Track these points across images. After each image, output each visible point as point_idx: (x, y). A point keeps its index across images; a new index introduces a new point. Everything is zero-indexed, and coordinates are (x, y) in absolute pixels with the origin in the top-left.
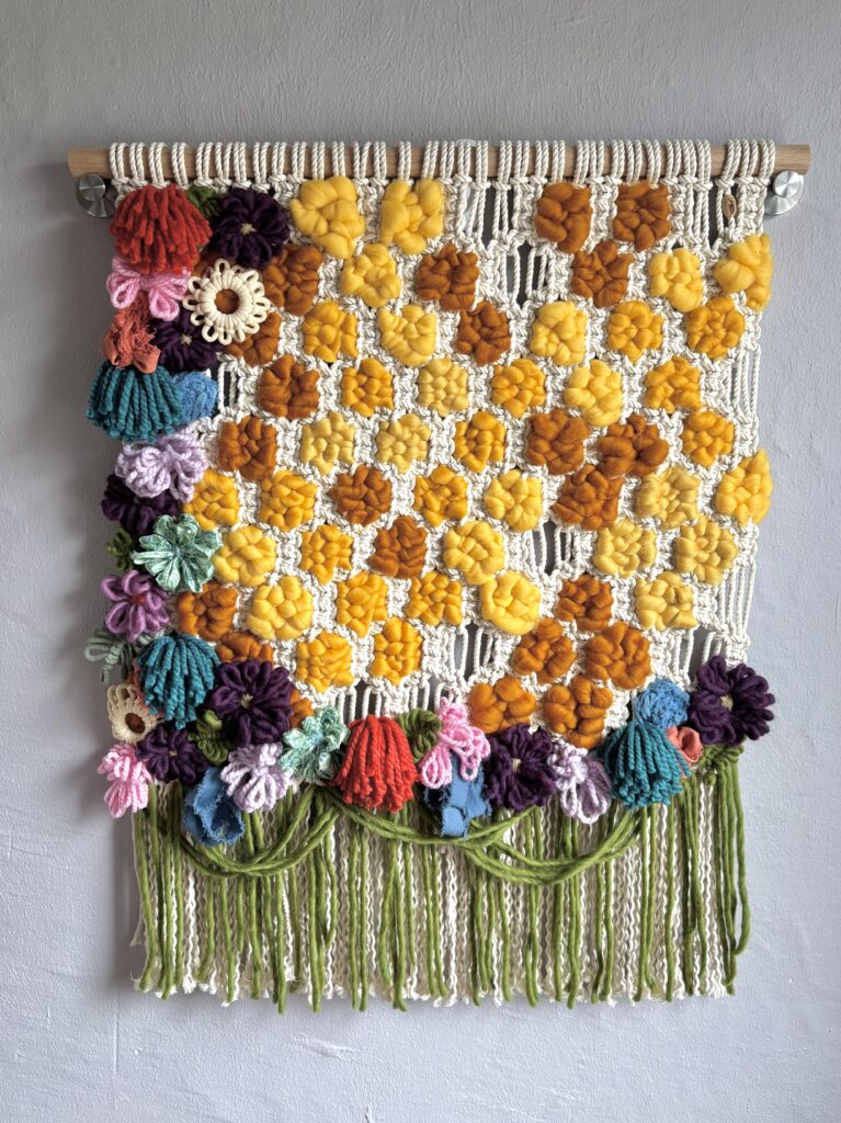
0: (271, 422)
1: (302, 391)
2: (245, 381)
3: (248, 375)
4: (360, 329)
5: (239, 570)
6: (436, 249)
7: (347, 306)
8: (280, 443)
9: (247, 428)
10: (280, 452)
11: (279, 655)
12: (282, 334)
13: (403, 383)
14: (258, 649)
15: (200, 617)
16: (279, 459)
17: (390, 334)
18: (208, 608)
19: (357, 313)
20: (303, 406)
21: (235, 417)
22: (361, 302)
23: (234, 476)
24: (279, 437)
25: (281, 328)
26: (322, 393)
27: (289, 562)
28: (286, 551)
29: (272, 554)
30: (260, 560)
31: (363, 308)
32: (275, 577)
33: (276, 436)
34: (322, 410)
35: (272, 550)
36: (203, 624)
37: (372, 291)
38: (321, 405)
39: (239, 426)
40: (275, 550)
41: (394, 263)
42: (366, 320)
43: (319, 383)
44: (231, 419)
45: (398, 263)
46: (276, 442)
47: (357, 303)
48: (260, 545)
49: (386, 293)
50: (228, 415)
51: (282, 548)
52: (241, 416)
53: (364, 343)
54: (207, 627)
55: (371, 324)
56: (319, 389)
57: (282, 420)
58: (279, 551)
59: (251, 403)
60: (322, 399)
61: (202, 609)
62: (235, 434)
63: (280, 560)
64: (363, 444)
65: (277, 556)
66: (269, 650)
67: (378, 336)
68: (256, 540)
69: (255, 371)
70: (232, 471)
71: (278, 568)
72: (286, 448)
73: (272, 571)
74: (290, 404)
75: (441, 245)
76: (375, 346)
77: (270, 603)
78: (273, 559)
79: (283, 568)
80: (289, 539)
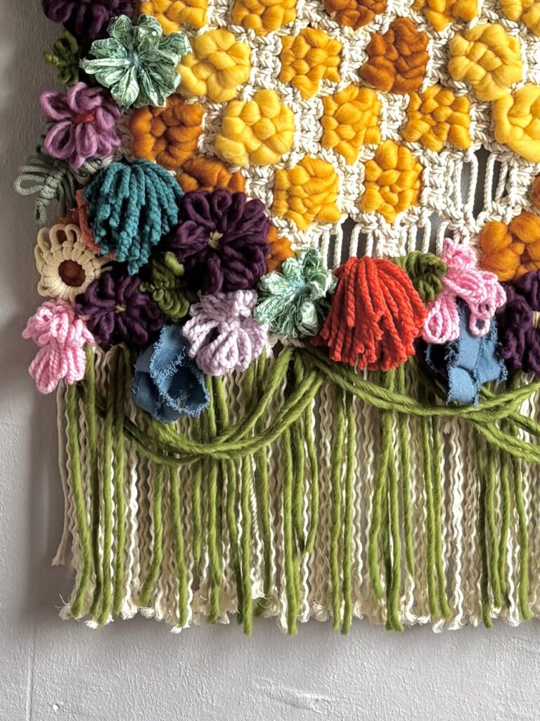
5: (206, 81)
11: (253, 185)
14: (228, 177)
15: (158, 139)
18: (168, 127)
27: (266, 72)
28: (262, 59)
29: (246, 62)
30: (232, 69)
32: (249, 90)
35: (247, 58)
36: (162, 147)
40: (250, 58)
48: (233, 51)
51: (258, 55)
54: (167, 150)
58: (254, 59)
61: (161, 129)
63: (255, 70)
65: (252, 65)
66: (241, 180)
68: (227, 46)
71: (252, 80)
73: (246, 84)
77: (244, 121)
78: (247, 69)
79: (258, 80)
80: (266, 45)
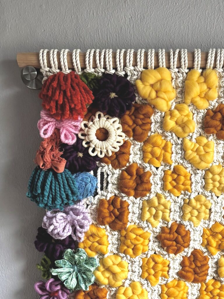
0: (125, 199)
1: (142, 182)
2: (112, 177)
3: (113, 174)
4: (173, 149)
5: (108, 278)
6: (214, 106)
7: (166, 137)
8: (130, 210)
9: (113, 202)
10: (130, 215)
12: (131, 152)
13: (196, 178)
16: (130, 219)
17: (189, 152)
19: (172, 141)
20: (143, 190)
21: (106, 196)
22: (174, 135)
23: (106, 228)
24: (130, 207)
25: (131, 149)
26: (153, 183)
27: (135, 274)
28: (133, 268)
29: (126, 270)
30: (120, 273)
31: (175, 138)
32: (128, 282)
33: (128, 206)
34: (153, 192)
35: (126, 267)
37: (180, 129)
38: (152, 190)
39: (109, 201)
40: (128, 268)
41: (192, 114)
42: (177, 144)
43: (151, 178)
44: (104, 198)
45: (194, 114)
46: (128, 210)
47: (172, 135)
48: (120, 265)
49: (187, 130)
50: (102, 195)
51: (131, 266)
52: (110, 196)
53: (175, 157)
55: (179, 146)
56: (152, 181)
57: (132, 198)
58: (130, 268)
59: (115, 189)
60: (153, 187)
62: (106, 205)
63: (130, 273)
64: (175, 211)
65: (129, 271)
67: (183, 153)
68: (117, 263)
69: (117, 172)
70: (105, 225)
71: (129, 278)
72: (133, 213)
73: (126, 279)
74: (136, 189)
75: (217, 105)
76: (181, 158)
77: (125, 296)
78: (126, 273)
79: (132, 277)
80: (135, 262)
